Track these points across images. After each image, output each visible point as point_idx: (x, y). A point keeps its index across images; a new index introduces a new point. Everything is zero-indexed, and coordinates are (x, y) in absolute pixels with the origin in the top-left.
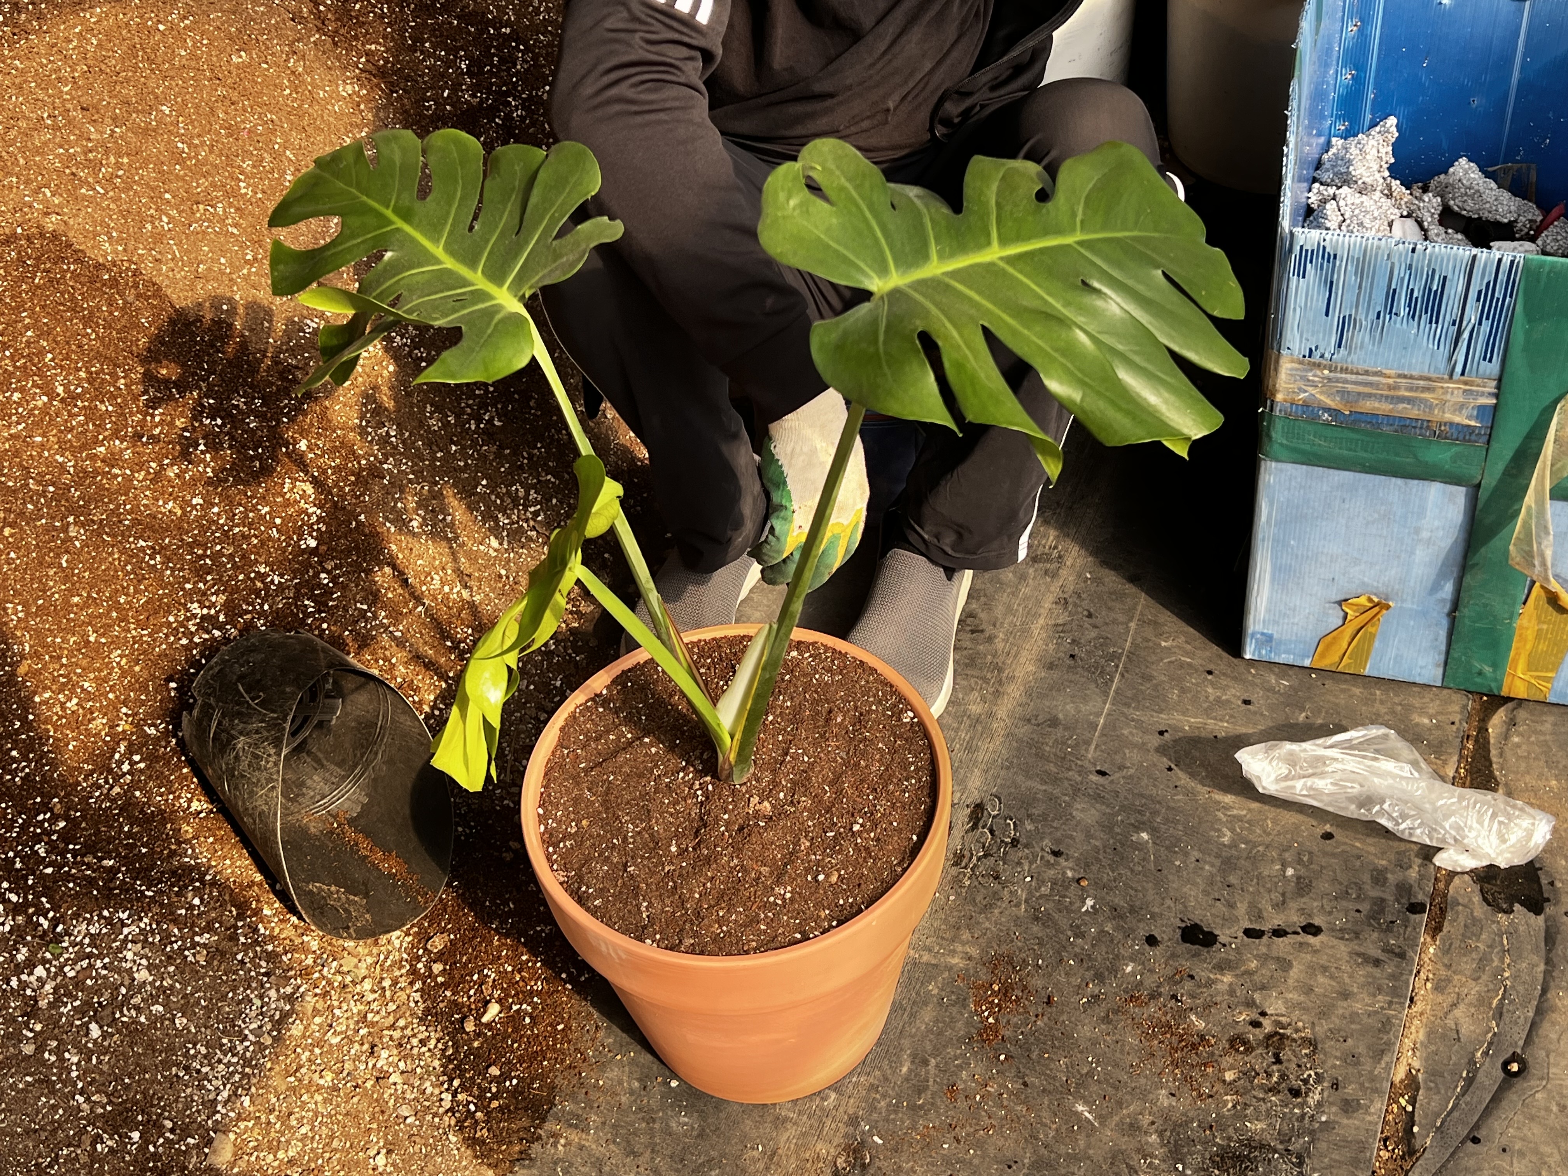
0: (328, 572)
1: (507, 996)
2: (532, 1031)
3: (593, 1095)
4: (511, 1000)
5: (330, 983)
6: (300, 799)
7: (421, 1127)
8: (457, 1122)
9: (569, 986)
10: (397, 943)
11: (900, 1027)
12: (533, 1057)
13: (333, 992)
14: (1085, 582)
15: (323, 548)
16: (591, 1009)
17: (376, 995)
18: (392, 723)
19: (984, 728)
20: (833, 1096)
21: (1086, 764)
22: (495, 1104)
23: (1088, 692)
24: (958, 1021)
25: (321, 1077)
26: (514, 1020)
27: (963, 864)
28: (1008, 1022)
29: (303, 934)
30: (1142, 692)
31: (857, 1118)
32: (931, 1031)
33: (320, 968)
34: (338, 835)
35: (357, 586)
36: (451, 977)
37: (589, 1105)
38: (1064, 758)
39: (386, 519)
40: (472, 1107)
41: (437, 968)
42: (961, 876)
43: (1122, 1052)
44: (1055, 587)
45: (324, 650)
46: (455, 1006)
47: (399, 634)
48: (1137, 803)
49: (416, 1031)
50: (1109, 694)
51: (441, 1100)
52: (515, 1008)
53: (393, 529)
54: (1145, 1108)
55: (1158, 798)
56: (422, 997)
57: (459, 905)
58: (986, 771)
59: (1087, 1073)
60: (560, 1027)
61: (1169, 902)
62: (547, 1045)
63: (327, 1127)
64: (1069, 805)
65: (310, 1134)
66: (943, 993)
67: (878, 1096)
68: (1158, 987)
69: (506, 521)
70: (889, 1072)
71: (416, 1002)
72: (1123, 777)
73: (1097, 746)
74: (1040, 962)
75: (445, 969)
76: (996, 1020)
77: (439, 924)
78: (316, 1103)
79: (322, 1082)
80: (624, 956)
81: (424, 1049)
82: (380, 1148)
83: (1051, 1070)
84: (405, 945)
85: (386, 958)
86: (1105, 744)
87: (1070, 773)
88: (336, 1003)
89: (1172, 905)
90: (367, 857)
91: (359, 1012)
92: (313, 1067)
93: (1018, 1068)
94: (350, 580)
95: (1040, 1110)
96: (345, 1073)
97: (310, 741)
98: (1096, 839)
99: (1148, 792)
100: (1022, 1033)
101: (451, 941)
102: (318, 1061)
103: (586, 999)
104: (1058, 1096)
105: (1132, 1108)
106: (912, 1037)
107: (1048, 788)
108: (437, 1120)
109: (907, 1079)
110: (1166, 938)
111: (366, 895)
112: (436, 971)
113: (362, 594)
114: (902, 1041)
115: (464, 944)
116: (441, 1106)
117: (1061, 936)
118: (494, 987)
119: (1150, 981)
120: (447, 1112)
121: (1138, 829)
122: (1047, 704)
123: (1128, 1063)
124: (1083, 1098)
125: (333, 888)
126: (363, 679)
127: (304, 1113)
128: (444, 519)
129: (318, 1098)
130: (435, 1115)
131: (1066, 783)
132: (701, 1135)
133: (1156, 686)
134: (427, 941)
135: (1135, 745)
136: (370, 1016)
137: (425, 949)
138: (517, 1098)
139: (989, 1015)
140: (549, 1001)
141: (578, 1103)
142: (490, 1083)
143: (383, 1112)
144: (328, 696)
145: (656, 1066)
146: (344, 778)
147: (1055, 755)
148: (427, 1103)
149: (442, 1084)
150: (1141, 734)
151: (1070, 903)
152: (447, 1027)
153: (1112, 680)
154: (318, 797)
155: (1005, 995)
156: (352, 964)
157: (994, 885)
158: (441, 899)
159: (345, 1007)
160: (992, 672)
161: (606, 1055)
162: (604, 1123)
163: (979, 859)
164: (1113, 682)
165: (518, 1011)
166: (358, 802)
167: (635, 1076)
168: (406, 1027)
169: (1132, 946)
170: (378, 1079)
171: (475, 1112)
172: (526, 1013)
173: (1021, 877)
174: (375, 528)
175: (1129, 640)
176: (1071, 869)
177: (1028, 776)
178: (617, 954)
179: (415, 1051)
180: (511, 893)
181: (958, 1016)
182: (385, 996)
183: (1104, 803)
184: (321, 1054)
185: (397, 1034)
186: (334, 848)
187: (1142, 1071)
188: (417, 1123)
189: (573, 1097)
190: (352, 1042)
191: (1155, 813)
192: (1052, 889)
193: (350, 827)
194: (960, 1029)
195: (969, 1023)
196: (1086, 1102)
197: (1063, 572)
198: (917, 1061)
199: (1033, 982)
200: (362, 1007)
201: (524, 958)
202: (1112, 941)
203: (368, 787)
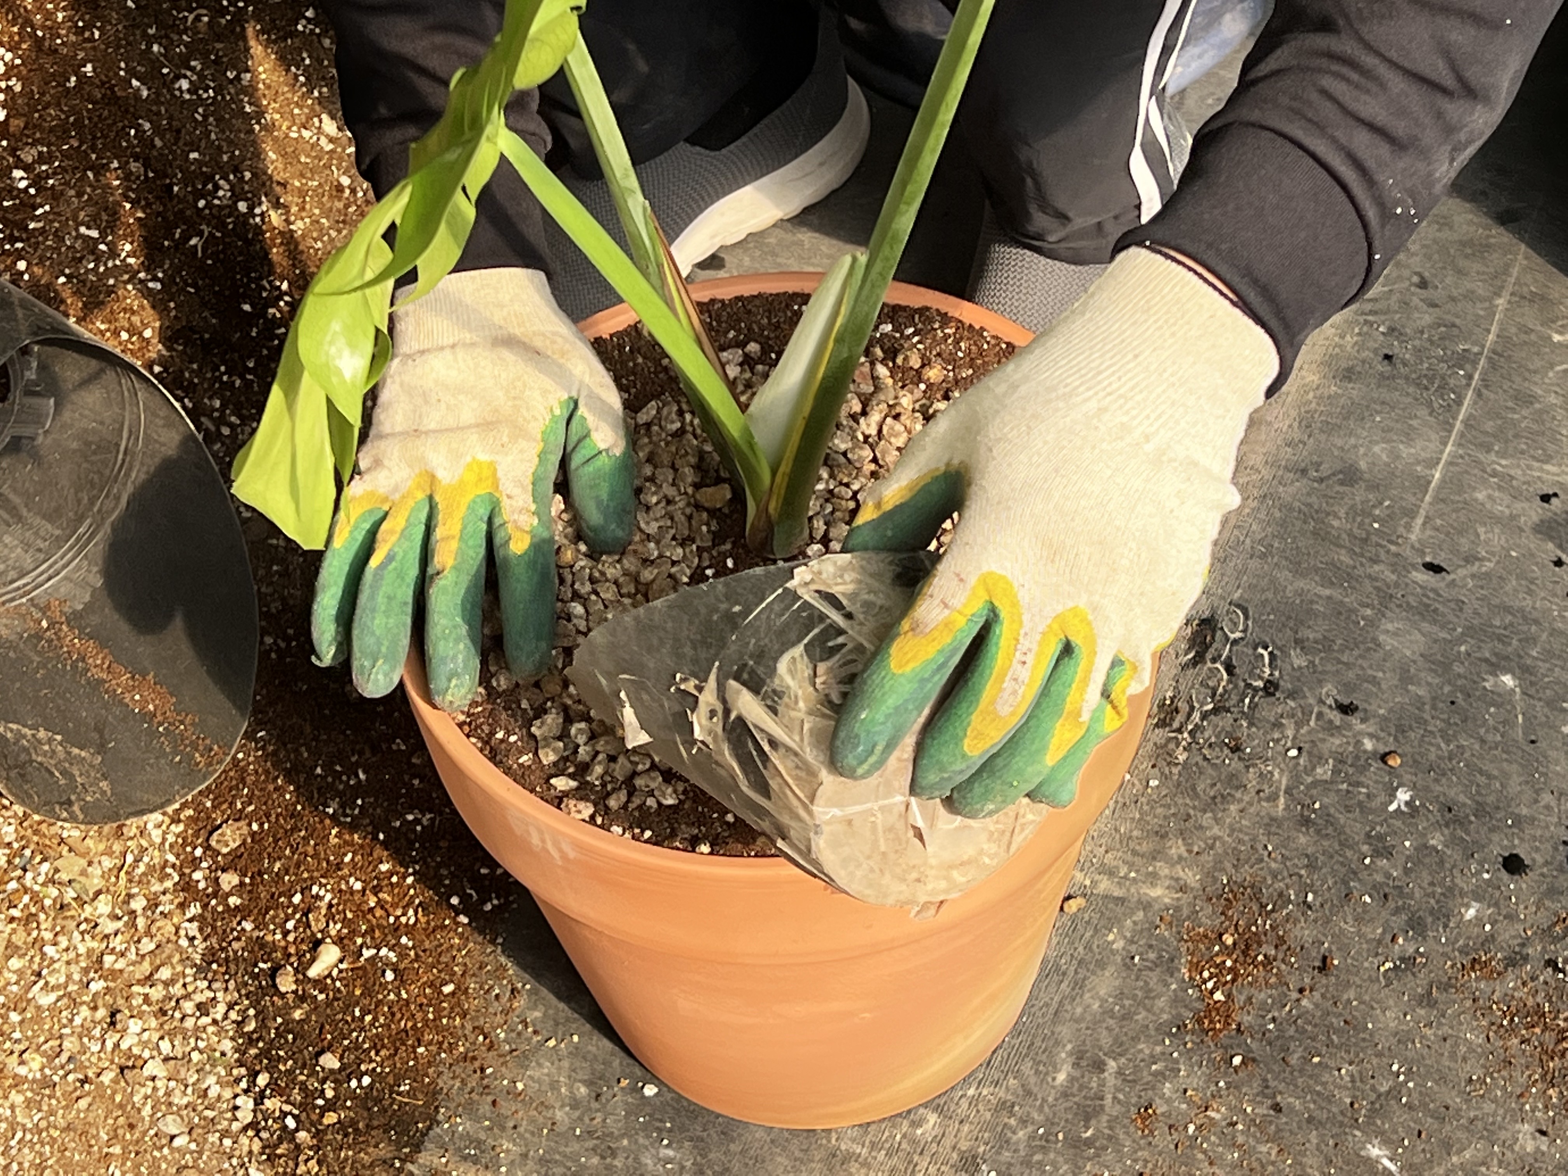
0: (27, 168)
1: (353, 933)
2: (398, 995)
3: (506, 1107)
4: (359, 941)
5: (36, 899)
7: (200, 1153)
8: (264, 1147)
9: (463, 919)
10: (156, 835)
11: (1055, 1005)
12: (399, 1039)
13: (42, 916)
15: (16, 124)
16: (503, 960)
17: (120, 924)
18: (146, 443)
20: (932, 1119)
21: (1408, 553)
22: (331, 1118)
23: (1414, 423)
24: (1159, 996)
25: (22, 1063)
26: (365, 975)
27: (1176, 725)
28: (1250, 999)
30: (1514, 424)
31: (975, 1157)
32: (1110, 1012)
33: (19, 872)
34: (49, 641)
35: (79, 195)
36: (254, 897)
37: (499, 1123)
38: (1365, 541)
39: (132, 73)
40: (291, 1123)
41: (229, 880)
42: (1172, 746)
43: (1453, 1056)
45: (23, 304)
46: (260, 947)
47: (157, 286)
48: (1497, 623)
49: (190, 988)
50: (1452, 426)
51: (236, 1108)
52: (367, 953)
53: (144, 93)
54: (1493, 1153)
55: (1535, 615)
56: (201, 930)
57: (267, 772)
58: (1222, 561)
59: (1389, 1092)
60: (448, 989)
61: (1547, 798)
62: (425, 1021)
63: (32, 1149)
64: (1371, 623)
66: (1133, 948)
67: (1013, 1122)
68: (1523, 945)
70: (1033, 1080)
71: (192, 939)
72: (1473, 576)
73: (1427, 519)
74: (1310, 897)
75: (242, 884)
76: (1229, 996)
77: (232, 804)
78: (12, 1108)
79: (22, 1071)
80: (572, 855)
81: (205, 1020)
83: (1324, 1084)
84: (171, 838)
85: (137, 861)
86: (1441, 516)
87: (1376, 568)
88: (48, 936)
89: (1553, 804)
90: (101, 681)
91: (90, 952)
92: (8, 1045)
93: (1265, 1080)
94: (67, 183)
95: (1303, 1154)
96: (64, 1057)
98: (1419, 685)
99: (1517, 604)
100: (1274, 1019)
101: (253, 834)
102: (17, 1035)
103: (493, 942)
104: (1336, 1130)
105: (1467, 1154)
106: (1077, 1021)
107: (1336, 593)
108: (227, 1142)
109: (1065, 1095)
110: (1540, 859)
111: (101, 748)
112: (226, 887)
113: (90, 210)
114: (1058, 1029)
115: (276, 841)
116: (235, 1119)
117: (1349, 853)
118: (330, 917)
119: (1509, 934)
120: (245, 1129)
121: (1496, 668)
122: (1339, 442)
123: (1464, 1076)
124: (1380, 1133)
125: (42, 734)
126: (93, 362)
128: (238, 78)
129: (17, 1098)
130: (226, 1133)
131: (1368, 585)
133: (1541, 412)
134: (211, 833)
135: (1497, 520)
136: (108, 960)
137: (207, 847)
138: (370, 1109)
139: (1215, 988)
140: (427, 945)
141: (478, 1121)
142: (323, 1082)
143: (131, 1126)
144: (29, 393)
145: (618, 1060)
146: (59, 542)
147: (1350, 534)
148: (210, 1114)
149: (238, 1081)
150: (1507, 499)
151: (1368, 796)
152: (246, 984)
153: (1459, 403)
154: (12, 574)
155: (1245, 953)
156: (77, 869)
157: (1233, 763)
158: (235, 761)
159: (63, 942)
161: (529, 1040)
162: (525, 1156)
163: (1204, 716)
164: (1460, 405)
165: (372, 960)
166: (83, 584)
167: (580, 1076)
168: (171, 982)
169: (1478, 873)
170: (122, 1069)
171: (297, 1130)
172: (388, 964)
173: (1280, 748)
174: (111, 88)
175: (1494, 329)
176: (1371, 736)
177: (1298, 571)
178: (560, 850)
179: (189, 1023)
180: (361, 753)
181: (1160, 988)
182: (135, 926)
183: (1435, 622)
184: (22, 1022)
185: (157, 993)
186: (43, 665)
187: (1489, 1090)
188: (193, 1146)
189: (470, 1109)
190: (75, 1003)
191: (1529, 640)
192: (1336, 772)
193: (71, 629)
194: (1163, 1010)
195: (1176, 1000)
196: (1386, 1142)
198: (1084, 1063)
199: (1297, 932)
200: (95, 944)
201: (384, 867)
202: (1442, 862)
203: (103, 558)
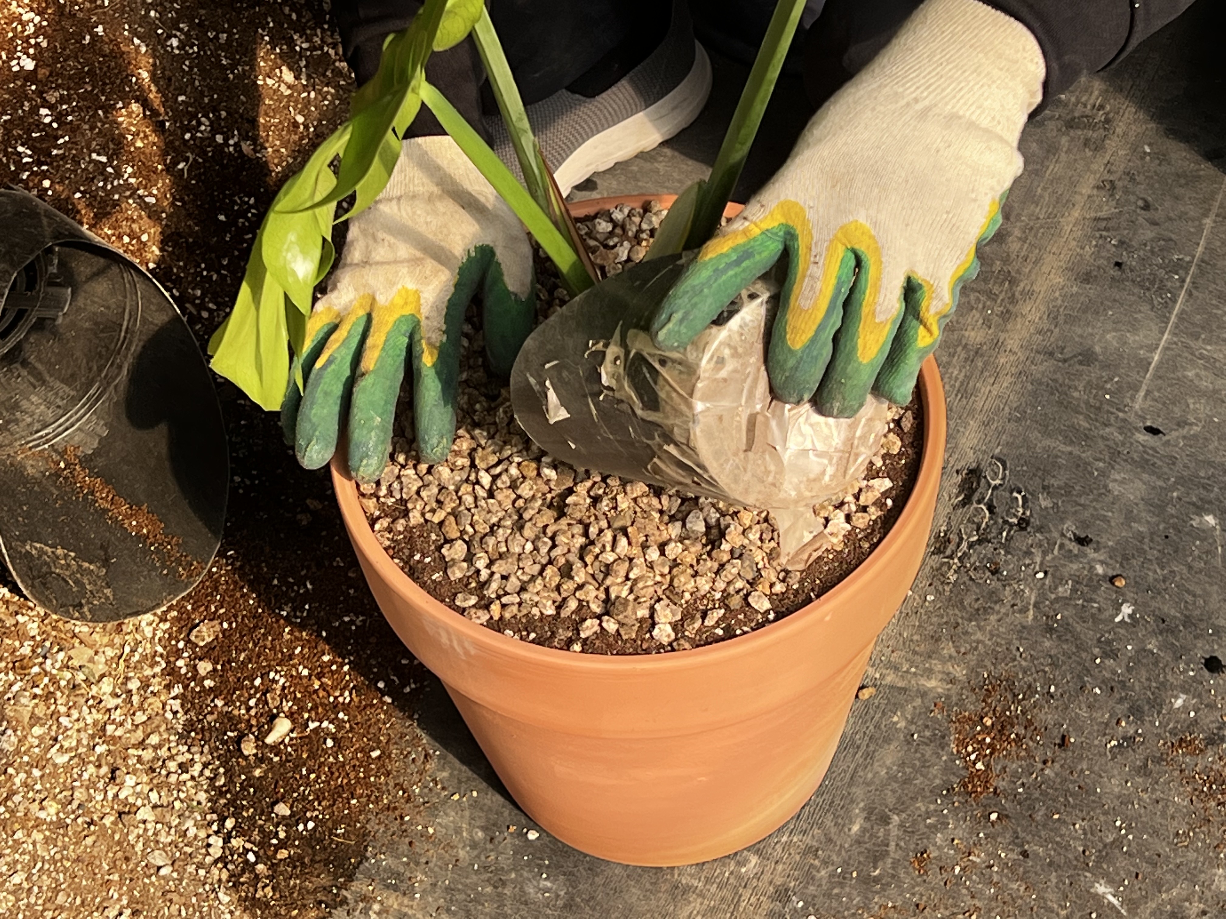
0: (51, 107)
1: (301, 709)
2: (336, 758)
3: (419, 847)
4: (306, 716)
5: (54, 680)
6: (13, 427)
7: (181, 880)
8: (231, 876)
9: (388, 699)
10: (148, 632)
11: (851, 771)
12: (337, 793)
13: (59, 694)
14: (1142, 158)
15: (43, 72)
16: (418, 731)
17: (119, 701)
18: (143, 324)
19: (986, 364)
20: (754, 860)
21: (1132, 418)
22: (283, 854)
23: (1138, 316)
24: (933, 765)
25: (42, 808)
26: (311, 742)
27: (948, 552)
28: (1004, 768)
29: (17, 613)
31: (787, 890)
32: (894, 778)
33: (41, 660)
34: (66, 478)
35: (92, 129)
36: (224, 681)
37: (414, 860)
38: (1099, 409)
39: (134, 33)
40: (251, 857)
41: (205, 667)
42: (945, 568)
43: (1164, 814)
44: (1098, 165)
45: (48, 214)
46: (229, 721)
47: (152, 200)
48: (1202, 474)
49: (174, 751)
50: (1169, 319)
51: (209, 845)
52: (312, 725)
53: (143, 49)
54: (1194, 892)
56: (182, 706)
57: (235, 583)
58: (986, 424)
59: (1113, 843)
60: (375, 754)
62: (357, 778)
63: (49, 876)
64: (1103, 473)
65: (25, 885)
66: (913, 728)
67: (817, 863)
68: (1219, 728)
69: (305, 46)
70: (833, 830)
71: (175, 713)
72: (1184, 438)
73: (1148, 393)
74: (1053, 689)
75: (215, 670)
76: (988, 766)
77: (207, 608)
78: (34, 844)
79: (42, 815)
80: (473, 652)
81: (185, 777)
82: (122, 907)
83: (1061, 836)
84: (159, 634)
85: (133, 651)
86: (1159, 390)
87: (1107, 430)
88: (63, 709)
90: (105, 511)
91: (95, 723)
92: (31, 794)
93: (1015, 832)
94: (82, 119)
95: (1045, 890)
96: (75, 804)
97: (27, 347)
98: (1139, 522)
99: (1218, 460)
100: (1023, 785)
101: (224, 631)
102: (38, 787)
103: (411, 717)
104: (1071, 872)
105: (1174, 892)
106: (868, 784)
107: (1076, 451)
108: (202, 872)
109: (859, 842)
111: (106, 563)
112: (202, 672)
113: (100, 140)
114: (854, 790)
115: (242, 637)
116: (208, 854)
117: (1084, 655)
118: (283, 696)
119: (1209, 720)
120: (216, 862)
121: (1201, 509)
122: (1079, 331)
123: (1172, 831)
124: (1106, 875)
125: (60, 551)
126: (102, 260)
127: (17, 856)
128: (217, 37)
129: (37, 836)
130: (200, 865)
131: (1101, 444)
132: (569, 906)
134: (191, 630)
135: (1203, 393)
136: (110, 729)
137: (188, 641)
138: (313, 848)
139: (977, 759)
140: (359, 719)
141: (398, 857)
142: (277, 825)
143: (127, 859)
144: (51, 283)
145: (507, 811)
146: (74, 401)
147: (1087, 403)
149: (210, 824)
150: (1211, 377)
151: (1099, 609)
152: (217, 748)
153: (1174, 300)
154: (37, 426)
155: (1001, 732)
156: (86, 657)
157: (993, 583)
158: (210, 574)
159: (75, 714)
160: (1002, 284)
161: (438, 795)
162: (434, 885)
163: (971, 546)
164: (1175, 302)
165: (316, 731)
166: (93, 434)
167: (478, 823)
168: (159, 746)
169: (1185, 671)
170: (120, 814)
171: (256, 863)
172: (328, 734)
173: (1030, 571)
174: (118, 45)
175: (1202, 242)
176: (1102, 562)
177: (1046, 433)
178: (464, 648)
179: (173, 778)
180: (308, 568)
181: (934, 759)
182: (131, 702)
183: (1154, 473)
184: (42, 777)
185: (148, 755)
186: (60, 497)
187: (1192, 842)
188: (175, 875)
189: (391, 848)
190: (84, 762)
192: (1074, 590)
193: (83, 469)
194: (935, 777)
195: (947, 769)
196: (1110, 882)
197: (1111, 144)
198: (873, 817)
199: (1042, 716)
200: (100, 716)
201: (326, 658)
202: (1156, 664)
203: (108, 414)
